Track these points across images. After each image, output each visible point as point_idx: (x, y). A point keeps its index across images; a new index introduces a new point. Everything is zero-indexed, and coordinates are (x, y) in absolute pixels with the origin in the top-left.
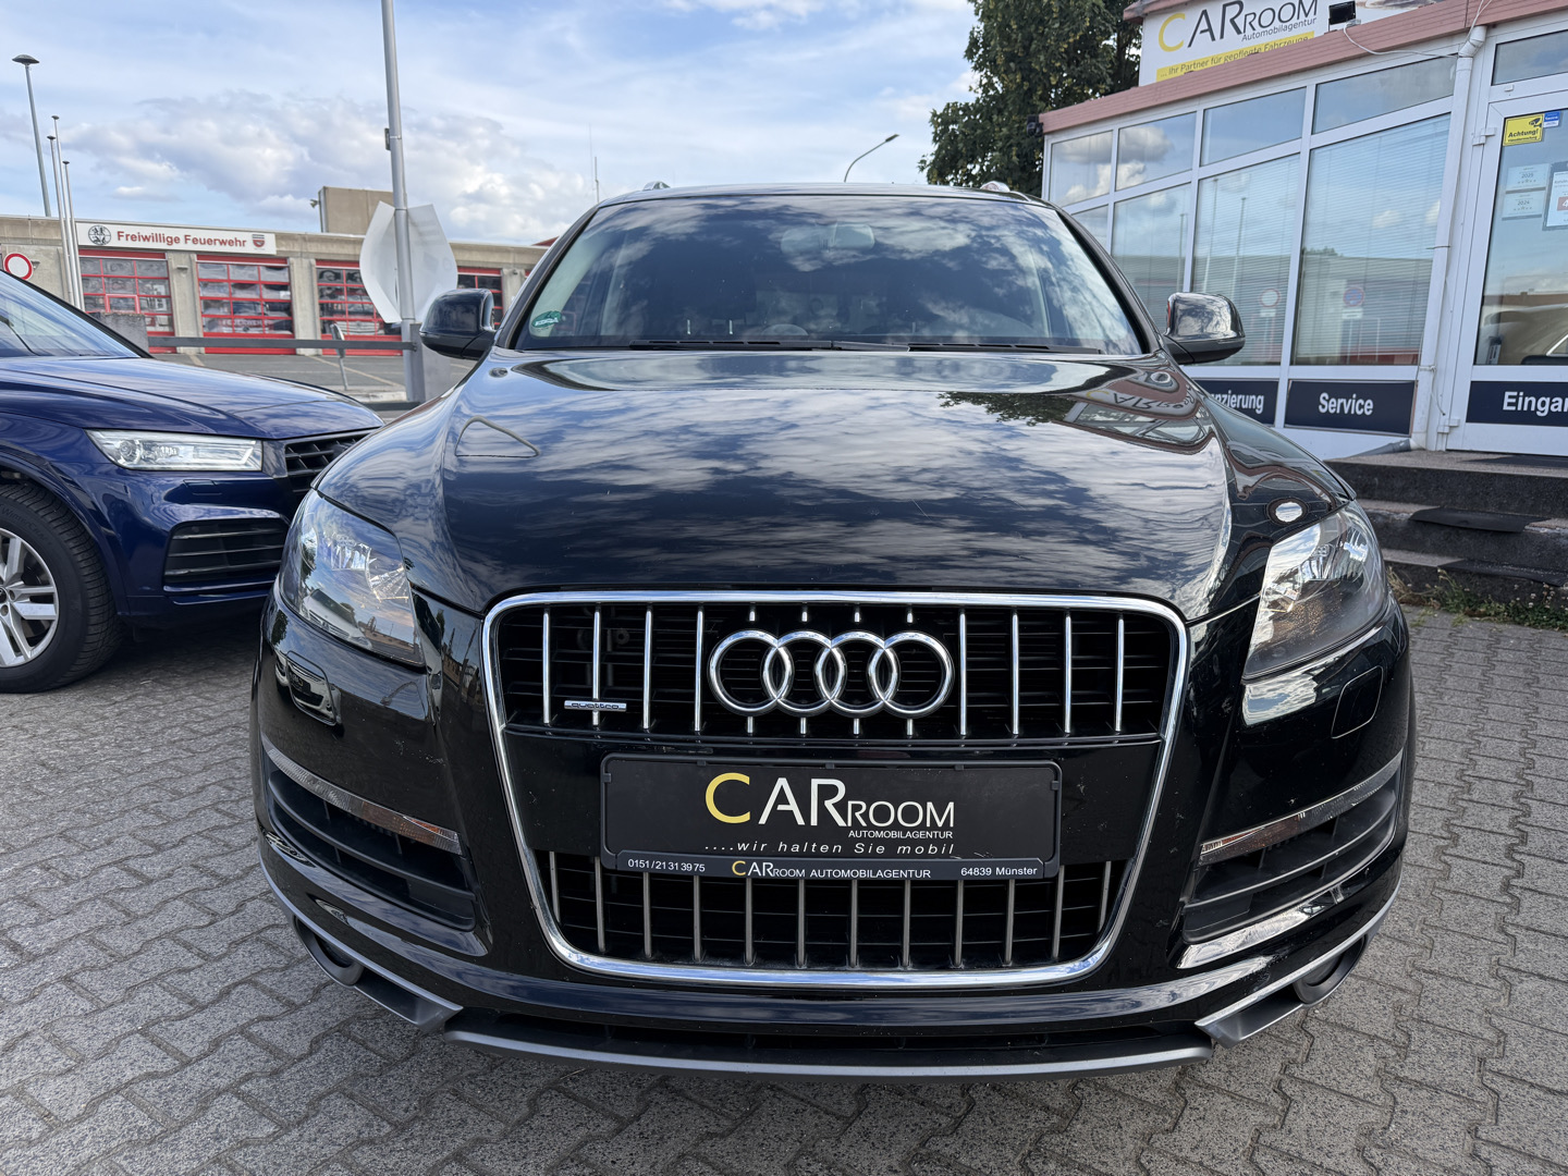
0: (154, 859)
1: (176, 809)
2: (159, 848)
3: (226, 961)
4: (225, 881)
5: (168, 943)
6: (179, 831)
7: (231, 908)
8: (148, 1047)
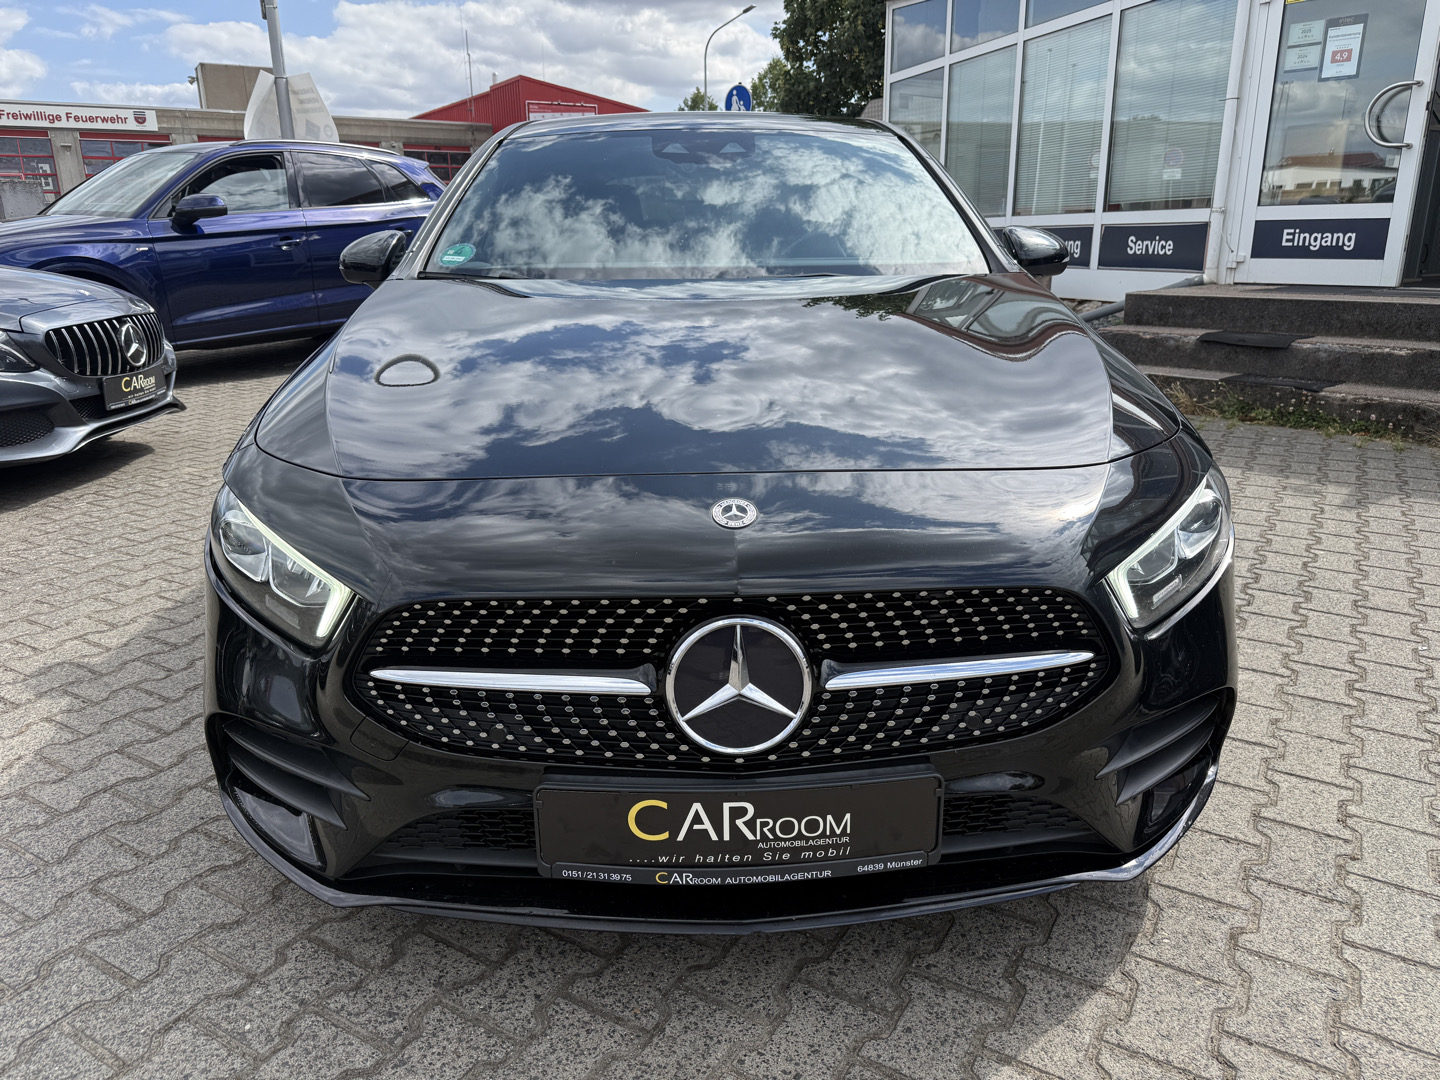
0: (110, 634)
1: (123, 597)
2: (113, 626)
3: (184, 702)
4: (175, 647)
5: (132, 691)
6: (129, 614)
7: (183, 664)
8: (127, 761)
